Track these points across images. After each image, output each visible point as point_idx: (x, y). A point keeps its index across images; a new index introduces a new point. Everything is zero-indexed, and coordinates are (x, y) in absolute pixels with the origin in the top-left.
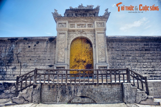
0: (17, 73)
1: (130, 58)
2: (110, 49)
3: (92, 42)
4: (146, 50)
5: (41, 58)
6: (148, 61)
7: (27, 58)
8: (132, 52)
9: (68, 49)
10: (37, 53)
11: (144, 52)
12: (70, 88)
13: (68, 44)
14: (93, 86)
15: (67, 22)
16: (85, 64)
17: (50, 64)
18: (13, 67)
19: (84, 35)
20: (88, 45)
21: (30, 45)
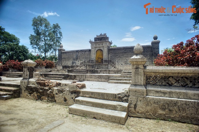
2: (110, 53)
6: (125, 57)
7: (82, 58)
8: (119, 54)
10: (85, 56)
11: (124, 54)
12: (94, 66)
13: (95, 52)
15: (94, 44)
16: (101, 59)
18: (78, 61)
20: (102, 52)
21: (83, 53)
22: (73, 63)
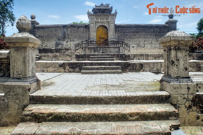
0: (69, 44)
1: (128, 36)
2: (117, 32)
3: (108, 28)
4: (137, 32)
5: (81, 36)
6: (137, 38)
7: (73, 37)
8: (129, 33)
9: (95, 32)
10: (79, 34)
11: (136, 33)
12: (97, 49)
13: (95, 29)
14: (107, 48)
15: (95, 17)
16: (104, 39)
17: (86, 40)
18: (66, 41)
19: (103, 24)
20: (105, 29)
21: (74, 29)
22: (57, 45)
